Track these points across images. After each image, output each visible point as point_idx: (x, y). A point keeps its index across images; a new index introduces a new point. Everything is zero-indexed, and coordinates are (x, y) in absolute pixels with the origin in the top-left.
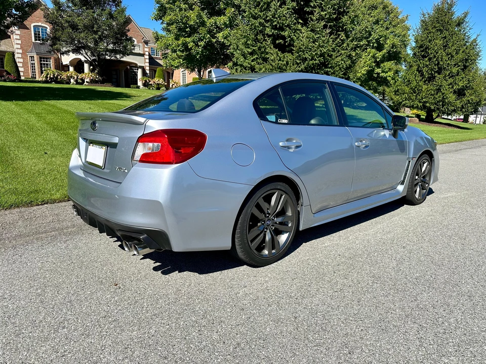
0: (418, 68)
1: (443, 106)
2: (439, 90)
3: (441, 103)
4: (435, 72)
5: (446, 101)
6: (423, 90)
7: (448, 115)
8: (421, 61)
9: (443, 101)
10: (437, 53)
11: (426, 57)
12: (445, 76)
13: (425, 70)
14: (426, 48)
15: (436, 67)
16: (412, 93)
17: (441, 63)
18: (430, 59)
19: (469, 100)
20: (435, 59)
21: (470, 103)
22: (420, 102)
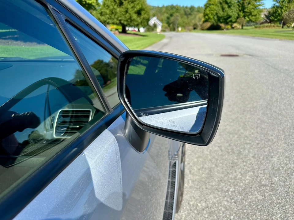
2: (127, 11)
3: (130, 20)
5: (132, 19)
6: (118, 12)
12: (129, 3)
19: (144, 18)
21: (145, 20)
22: (118, 21)
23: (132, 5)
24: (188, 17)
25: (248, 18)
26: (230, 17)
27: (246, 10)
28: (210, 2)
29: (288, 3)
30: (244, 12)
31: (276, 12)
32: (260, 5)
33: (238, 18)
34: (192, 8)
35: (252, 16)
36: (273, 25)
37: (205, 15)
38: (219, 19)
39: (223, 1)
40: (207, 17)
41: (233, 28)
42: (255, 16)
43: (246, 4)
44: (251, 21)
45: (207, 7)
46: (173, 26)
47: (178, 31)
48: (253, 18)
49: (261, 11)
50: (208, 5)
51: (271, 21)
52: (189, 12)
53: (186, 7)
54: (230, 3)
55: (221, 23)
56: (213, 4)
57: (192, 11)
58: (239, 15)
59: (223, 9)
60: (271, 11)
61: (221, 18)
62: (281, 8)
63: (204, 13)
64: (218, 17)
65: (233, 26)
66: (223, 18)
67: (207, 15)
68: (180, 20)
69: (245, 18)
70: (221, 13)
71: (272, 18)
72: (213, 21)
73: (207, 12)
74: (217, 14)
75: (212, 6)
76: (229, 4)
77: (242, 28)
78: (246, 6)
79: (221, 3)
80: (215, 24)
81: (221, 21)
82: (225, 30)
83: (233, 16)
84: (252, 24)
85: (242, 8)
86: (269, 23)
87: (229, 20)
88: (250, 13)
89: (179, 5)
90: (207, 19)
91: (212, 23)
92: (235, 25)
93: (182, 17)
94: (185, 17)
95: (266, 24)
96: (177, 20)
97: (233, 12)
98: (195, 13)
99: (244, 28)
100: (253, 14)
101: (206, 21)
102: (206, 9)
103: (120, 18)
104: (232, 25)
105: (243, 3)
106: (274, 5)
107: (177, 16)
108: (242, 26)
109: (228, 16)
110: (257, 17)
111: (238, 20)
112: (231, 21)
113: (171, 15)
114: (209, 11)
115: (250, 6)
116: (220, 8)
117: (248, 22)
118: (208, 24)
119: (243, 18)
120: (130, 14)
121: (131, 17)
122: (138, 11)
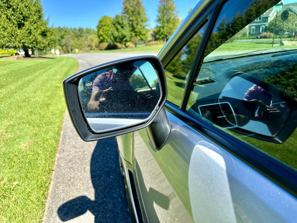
1: (37, 44)
2: (30, 33)
3: (35, 42)
4: (22, 20)
5: (38, 40)
6: (19, 33)
7: (41, 51)
9: (36, 40)
10: (18, 5)
11: (10, 8)
12: (31, 23)
13: (12, 17)
16: (11, 37)
17: (24, 13)
18: (14, 10)
19: (51, 39)
20: (18, 10)
22: (20, 43)
23: (35, 26)
24: (78, 39)
25: (140, 37)
26: (125, 37)
27: (136, 30)
28: (102, 24)
29: (167, 23)
30: (135, 32)
31: (159, 31)
32: (146, 25)
33: (131, 37)
34: (80, 30)
35: (142, 35)
37: (99, 36)
38: (115, 39)
39: (116, 23)
40: (101, 38)
41: (127, 47)
42: (145, 35)
43: (135, 25)
44: (142, 39)
45: (100, 28)
46: (66, 48)
47: (75, 53)
48: (143, 37)
49: (148, 31)
50: (100, 26)
51: (156, 39)
52: (80, 33)
53: (75, 29)
55: (117, 42)
56: (105, 26)
57: (81, 33)
58: (131, 35)
59: (117, 29)
60: (156, 30)
61: (117, 37)
63: (98, 34)
64: (114, 37)
65: (127, 45)
66: (119, 38)
67: (101, 36)
68: (72, 42)
69: (137, 37)
70: (116, 34)
71: (157, 36)
72: (109, 41)
73: (101, 32)
74: (112, 34)
75: (105, 27)
76: (122, 25)
77: (136, 47)
78: (135, 27)
79: (114, 24)
80: (112, 44)
81: (118, 40)
82: (123, 49)
83: (127, 36)
84: (143, 42)
85: (133, 29)
86: (155, 41)
87: (125, 39)
88: (140, 33)
89: (66, 27)
90: (101, 39)
91: (109, 43)
93: (73, 39)
94: (76, 39)
95: (153, 42)
96: (69, 41)
97: (127, 32)
99: (137, 46)
100: (143, 33)
101: (102, 41)
102: (99, 30)
103: (23, 41)
104: (125, 45)
105: (132, 24)
106: (157, 25)
107: (69, 38)
109: (123, 36)
110: (146, 36)
111: (132, 39)
112: (126, 41)
113: (62, 37)
114: (103, 32)
115: (139, 27)
116: (114, 29)
117: (140, 40)
118: (105, 45)
119: (135, 38)
120: (34, 36)
121: (36, 39)
122: (42, 32)
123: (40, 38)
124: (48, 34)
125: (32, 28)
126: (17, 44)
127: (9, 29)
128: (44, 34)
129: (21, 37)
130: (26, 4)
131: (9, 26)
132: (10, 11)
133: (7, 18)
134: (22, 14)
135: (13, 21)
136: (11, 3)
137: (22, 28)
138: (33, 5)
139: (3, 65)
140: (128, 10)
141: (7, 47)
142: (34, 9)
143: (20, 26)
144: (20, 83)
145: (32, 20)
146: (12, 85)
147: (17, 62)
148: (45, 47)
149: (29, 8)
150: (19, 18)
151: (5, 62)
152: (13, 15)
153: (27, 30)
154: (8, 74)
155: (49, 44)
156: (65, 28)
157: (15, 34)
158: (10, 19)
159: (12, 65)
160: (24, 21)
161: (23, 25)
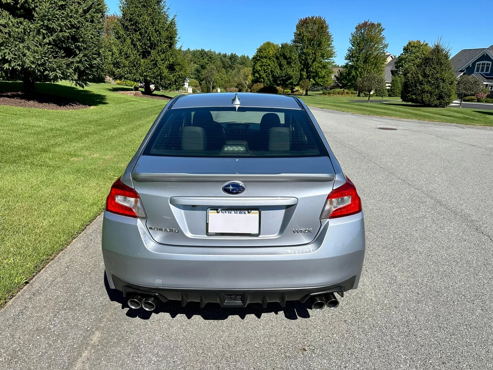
0: (132, 41)
1: (161, 80)
2: (155, 65)
3: (159, 77)
4: (148, 47)
5: (163, 75)
6: (142, 64)
7: (166, 88)
8: (134, 35)
9: (160, 75)
10: (147, 29)
11: (137, 31)
12: (158, 52)
13: (138, 43)
14: (136, 22)
15: (149, 42)
16: (132, 67)
17: (152, 39)
18: (141, 34)
19: (179, 75)
20: (147, 35)
21: (180, 78)
22: (141, 76)
23: (163, 56)
24: (227, 72)
25: (314, 79)
26: (290, 78)
27: (311, 69)
28: (261, 54)
29: (364, 62)
30: (308, 71)
31: (349, 74)
32: (328, 63)
33: (300, 79)
34: (233, 58)
35: (319, 78)
36: (346, 91)
37: (255, 72)
38: (275, 79)
39: (280, 55)
40: (257, 75)
42: (323, 77)
43: (310, 61)
44: (317, 84)
45: (257, 60)
46: (206, 83)
48: (319, 80)
49: (331, 71)
50: (258, 58)
51: (344, 86)
52: (230, 63)
53: (225, 56)
54: (290, 58)
55: (278, 85)
56: (266, 57)
57: (232, 62)
58: (301, 75)
59: (280, 66)
60: (344, 71)
61: (278, 78)
62: (356, 69)
63: (253, 68)
64: (273, 76)
65: (294, 90)
66: (281, 79)
67: (258, 72)
68: (216, 76)
69: (309, 80)
70: (278, 72)
71: (345, 81)
72: (267, 80)
73: (258, 67)
74: (272, 72)
75: (264, 60)
76: (289, 60)
77: (307, 94)
78: (310, 64)
79: (277, 58)
80: (270, 86)
81: (279, 82)
83: (294, 77)
84: (320, 88)
85: (306, 66)
86: (341, 88)
87: (290, 81)
88: (317, 74)
90: (257, 77)
91: (266, 85)
92: (297, 88)
93: (218, 71)
94: (224, 70)
95: (338, 90)
96: (212, 74)
97: (294, 71)
98: (239, 66)
99: (309, 93)
100: (320, 75)
101: (257, 81)
102: (255, 62)
103: (145, 74)
104: (292, 89)
105: (306, 59)
106: (347, 64)
107: (212, 68)
108: (307, 91)
109: (288, 76)
110: (326, 79)
111: (301, 83)
112: (291, 83)
113: (203, 67)
114: (261, 66)
115: (316, 64)
116: (276, 65)
117: (314, 85)
118: (261, 86)
119: (307, 80)
120: (159, 68)
121: (161, 73)
122: (169, 64)
123: (166, 72)
124: (177, 68)
125: (159, 59)
126: (138, 76)
127: (132, 58)
128: (171, 68)
129: (144, 68)
130: (157, 28)
131: (133, 54)
132: (136, 36)
133: (132, 44)
134: (150, 40)
135: (139, 47)
136: (139, 26)
137: (147, 58)
138: (165, 29)
139: (117, 103)
140: (303, 37)
141: (125, 78)
142: (165, 34)
143: (145, 54)
144: (130, 126)
145: (160, 48)
146: (123, 127)
147: (134, 101)
148: (170, 84)
149: (160, 33)
150: (145, 44)
151: (121, 98)
152: (139, 40)
153: (152, 61)
154: (122, 115)
155: (176, 81)
156: (211, 52)
157: (137, 64)
158: (135, 45)
159: (127, 104)
160: (151, 49)
161: (149, 53)
